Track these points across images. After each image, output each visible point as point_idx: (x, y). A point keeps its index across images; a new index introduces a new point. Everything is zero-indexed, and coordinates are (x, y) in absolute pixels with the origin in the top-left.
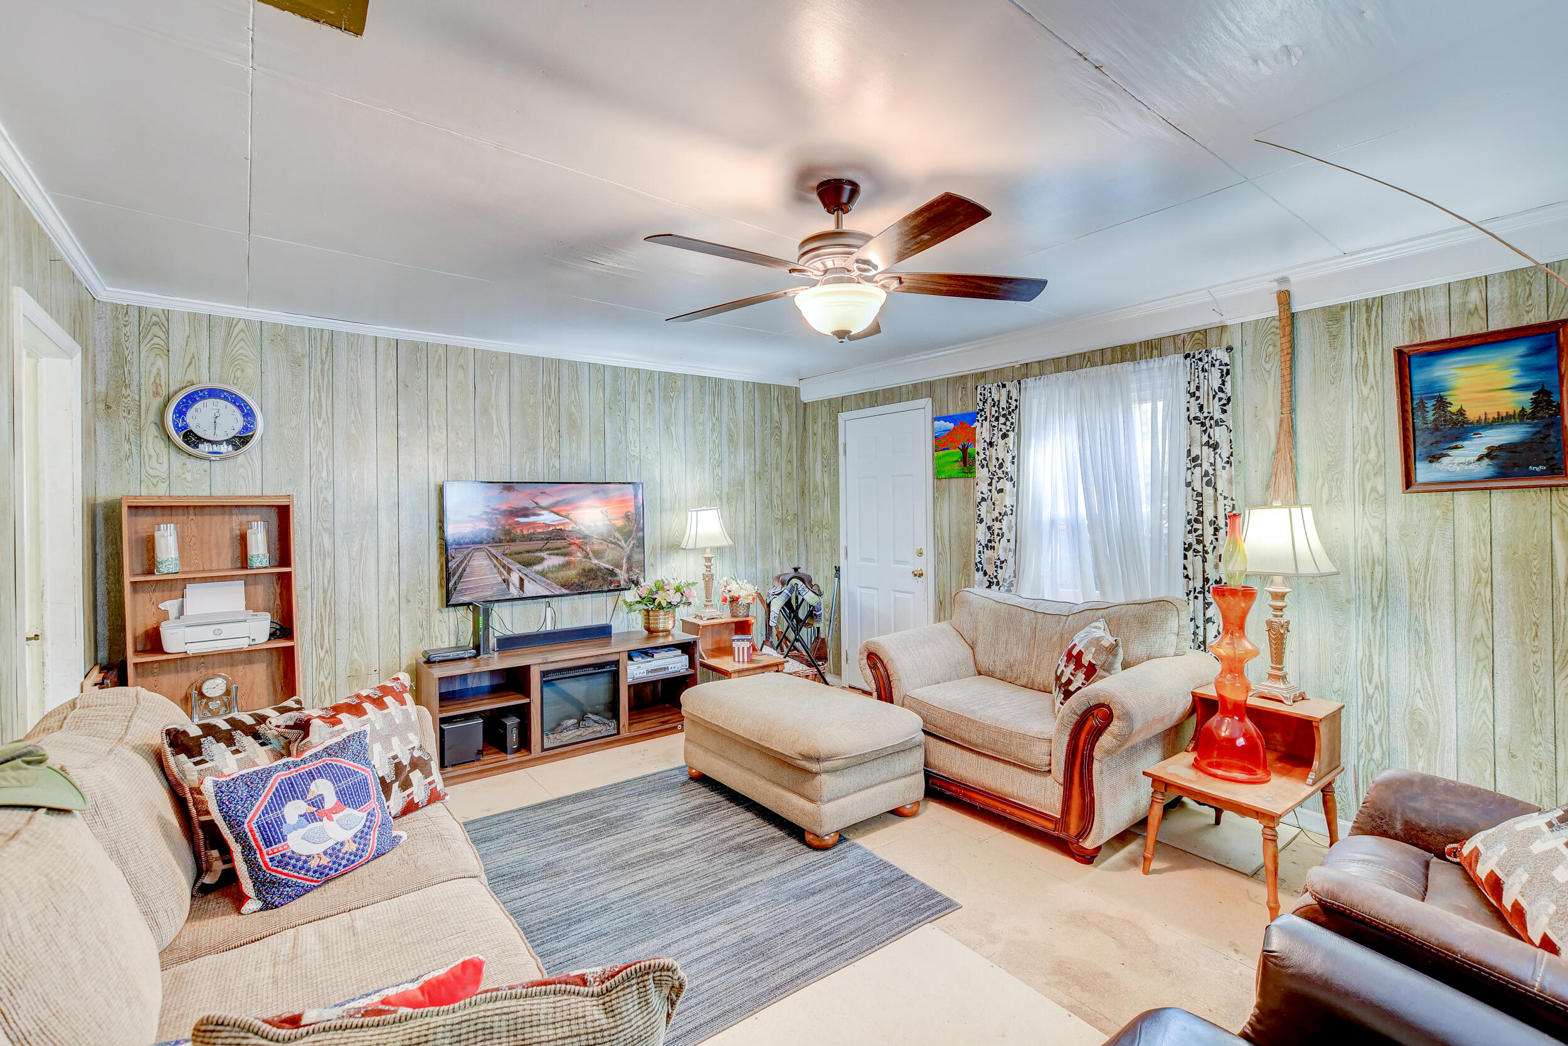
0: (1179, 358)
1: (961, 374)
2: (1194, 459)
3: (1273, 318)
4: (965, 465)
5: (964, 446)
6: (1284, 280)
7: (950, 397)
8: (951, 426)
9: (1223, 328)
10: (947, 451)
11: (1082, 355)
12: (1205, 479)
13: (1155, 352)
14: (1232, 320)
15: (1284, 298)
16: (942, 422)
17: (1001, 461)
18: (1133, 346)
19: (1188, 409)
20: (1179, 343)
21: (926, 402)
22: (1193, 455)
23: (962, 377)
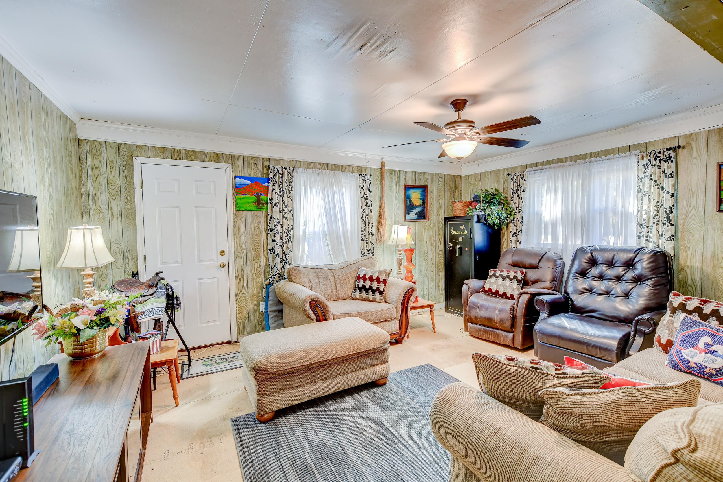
0: (357, 175)
1: (253, 156)
2: (363, 210)
3: (378, 169)
4: (258, 204)
5: (258, 194)
6: (382, 158)
7: (245, 167)
8: (249, 182)
9: (366, 168)
10: (245, 196)
11: (320, 164)
12: (367, 217)
13: (346, 170)
14: (369, 166)
15: (383, 164)
16: (242, 179)
17: (286, 204)
18: (339, 166)
19: (361, 193)
20: (354, 169)
21: (228, 166)
22: (363, 209)
23: (253, 157)
